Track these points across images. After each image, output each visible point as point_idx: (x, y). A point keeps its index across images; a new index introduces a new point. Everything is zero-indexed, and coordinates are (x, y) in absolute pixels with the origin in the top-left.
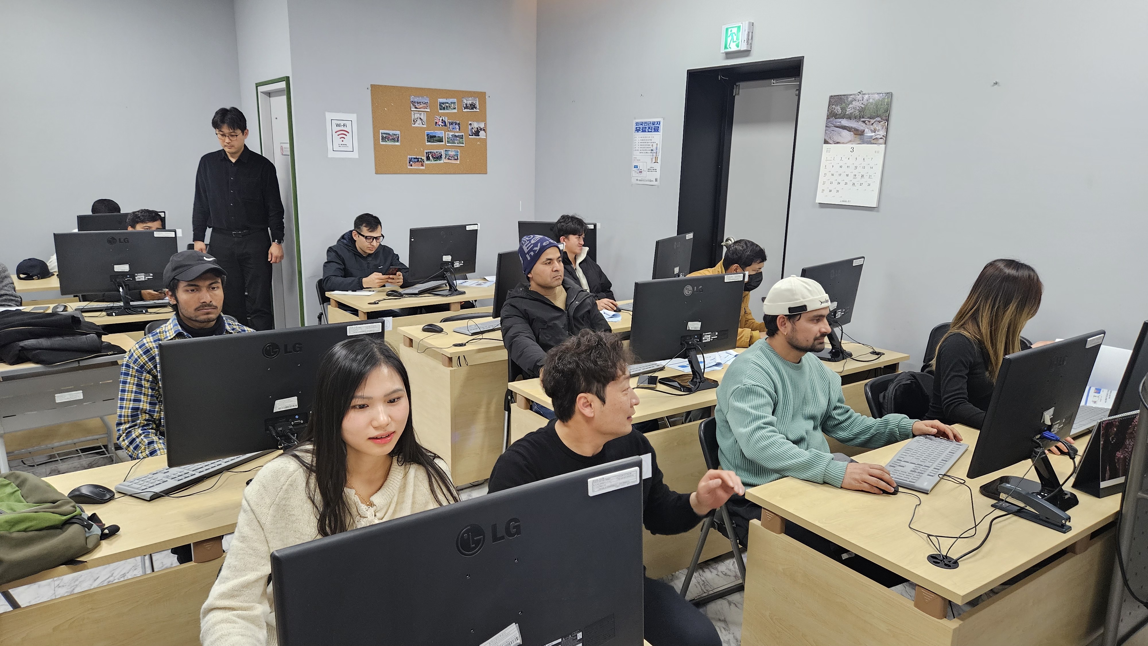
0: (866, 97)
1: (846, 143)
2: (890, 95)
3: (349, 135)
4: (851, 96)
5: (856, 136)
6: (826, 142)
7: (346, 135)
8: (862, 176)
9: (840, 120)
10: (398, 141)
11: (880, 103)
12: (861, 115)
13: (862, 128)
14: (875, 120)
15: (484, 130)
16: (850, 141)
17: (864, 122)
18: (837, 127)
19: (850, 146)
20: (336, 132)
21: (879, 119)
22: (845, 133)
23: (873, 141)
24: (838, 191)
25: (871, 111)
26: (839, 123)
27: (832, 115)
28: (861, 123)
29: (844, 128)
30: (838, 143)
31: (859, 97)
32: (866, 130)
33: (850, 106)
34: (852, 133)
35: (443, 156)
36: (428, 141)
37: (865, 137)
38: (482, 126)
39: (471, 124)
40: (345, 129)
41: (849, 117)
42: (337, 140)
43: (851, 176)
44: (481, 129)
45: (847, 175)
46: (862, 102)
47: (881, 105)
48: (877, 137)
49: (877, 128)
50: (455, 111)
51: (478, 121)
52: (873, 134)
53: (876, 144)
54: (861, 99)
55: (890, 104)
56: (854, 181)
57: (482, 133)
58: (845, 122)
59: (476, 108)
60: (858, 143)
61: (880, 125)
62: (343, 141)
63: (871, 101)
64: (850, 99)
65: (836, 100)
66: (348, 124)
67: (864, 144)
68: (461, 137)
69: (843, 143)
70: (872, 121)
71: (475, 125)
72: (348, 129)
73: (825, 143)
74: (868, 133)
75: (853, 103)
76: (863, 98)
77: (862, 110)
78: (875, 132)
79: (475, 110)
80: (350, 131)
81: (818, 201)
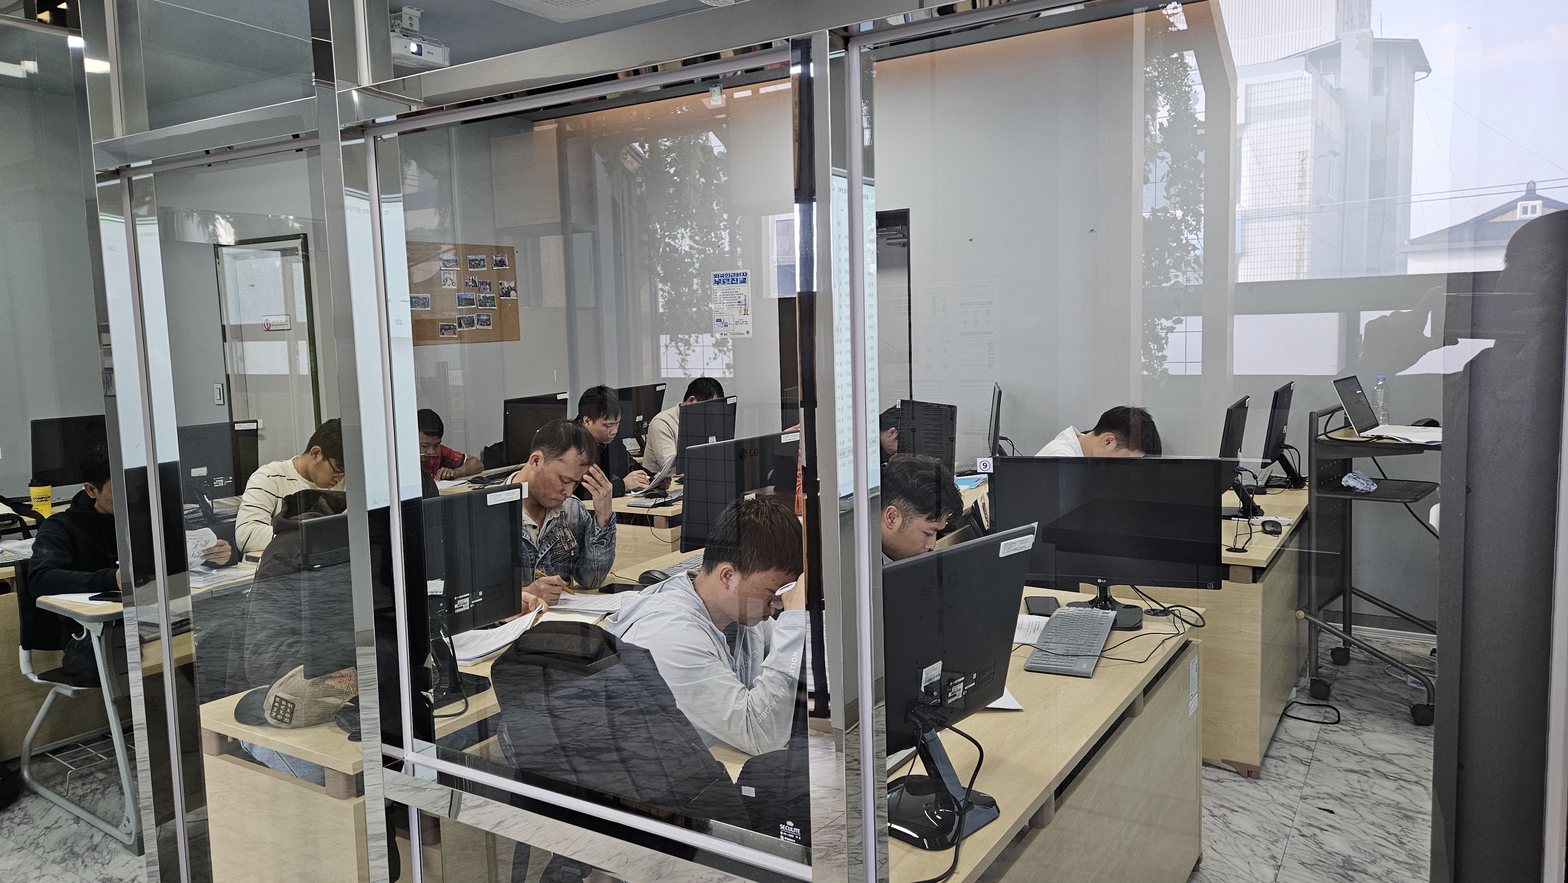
10: (428, 307)
15: (515, 290)
35: (476, 321)
36: (459, 305)
38: (513, 285)
39: (501, 284)
44: (512, 289)
50: (485, 269)
51: (509, 281)
57: (513, 293)
59: (505, 265)
68: (493, 298)
71: (506, 285)
79: (505, 267)
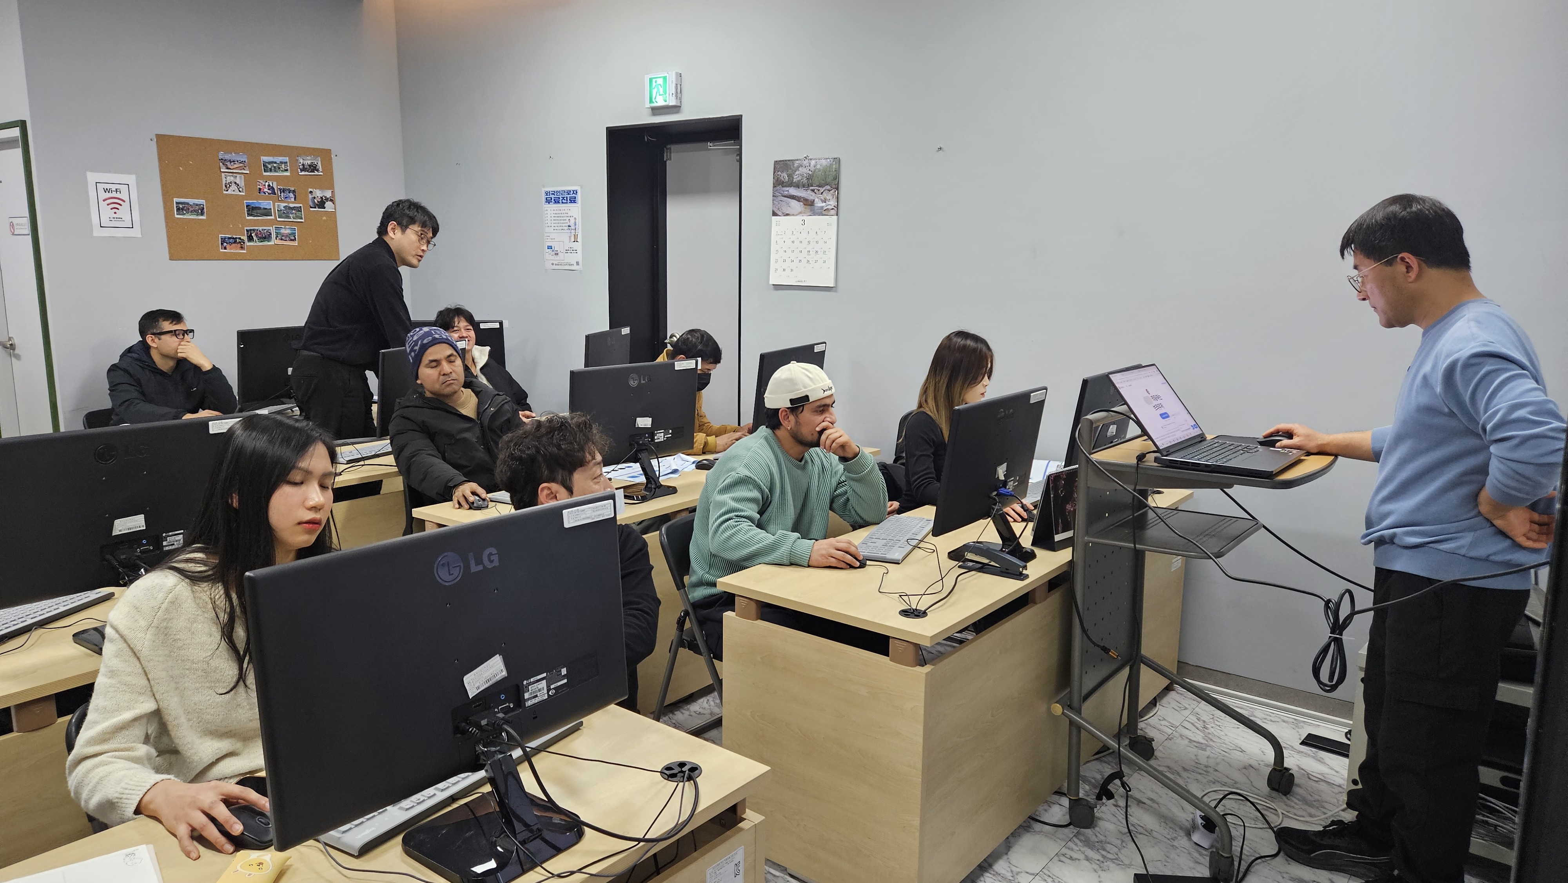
0: (813, 162)
1: (797, 215)
2: (838, 161)
3: (126, 205)
4: (797, 162)
5: (806, 206)
6: (774, 214)
7: (121, 205)
8: (817, 252)
9: (787, 189)
10: (202, 214)
11: (828, 169)
12: (809, 183)
13: (812, 198)
14: (824, 189)
15: (331, 200)
16: (800, 213)
17: (813, 191)
18: (785, 197)
19: (800, 218)
20: (104, 201)
21: (828, 187)
22: (794, 203)
23: (824, 213)
24: (792, 270)
25: (820, 178)
26: (787, 193)
27: (778, 183)
28: (809, 192)
29: (793, 197)
30: (787, 215)
31: (806, 162)
32: (816, 200)
33: (797, 173)
34: (802, 203)
35: (274, 236)
36: (249, 215)
37: (816, 208)
38: (328, 194)
39: (311, 192)
40: (118, 195)
41: (797, 186)
42: (107, 213)
43: (805, 252)
44: (327, 199)
45: (801, 252)
46: (809, 168)
47: (830, 171)
48: (829, 207)
49: (828, 198)
50: (288, 174)
51: (321, 188)
52: (824, 204)
53: (827, 215)
54: (808, 165)
55: (838, 171)
56: (808, 258)
57: (328, 204)
58: (793, 191)
59: (318, 170)
60: (810, 214)
61: (830, 195)
62: (115, 213)
63: (818, 167)
64: (796, 165)
65: (781, 166)
66: (124, 189)
67: (815, 215)
68: (299, 209)
69: (793, 215)
70: (822, 190)
71: (318, 193)
72: (124, 195)
73: (773, 216)
74: (819, 204)
75: (800, 169)
76: (810, 164)
77: (810, 178)
78: (825, 202)
79: (316, 173)
80: (126, 198)
81: (771, 282)
